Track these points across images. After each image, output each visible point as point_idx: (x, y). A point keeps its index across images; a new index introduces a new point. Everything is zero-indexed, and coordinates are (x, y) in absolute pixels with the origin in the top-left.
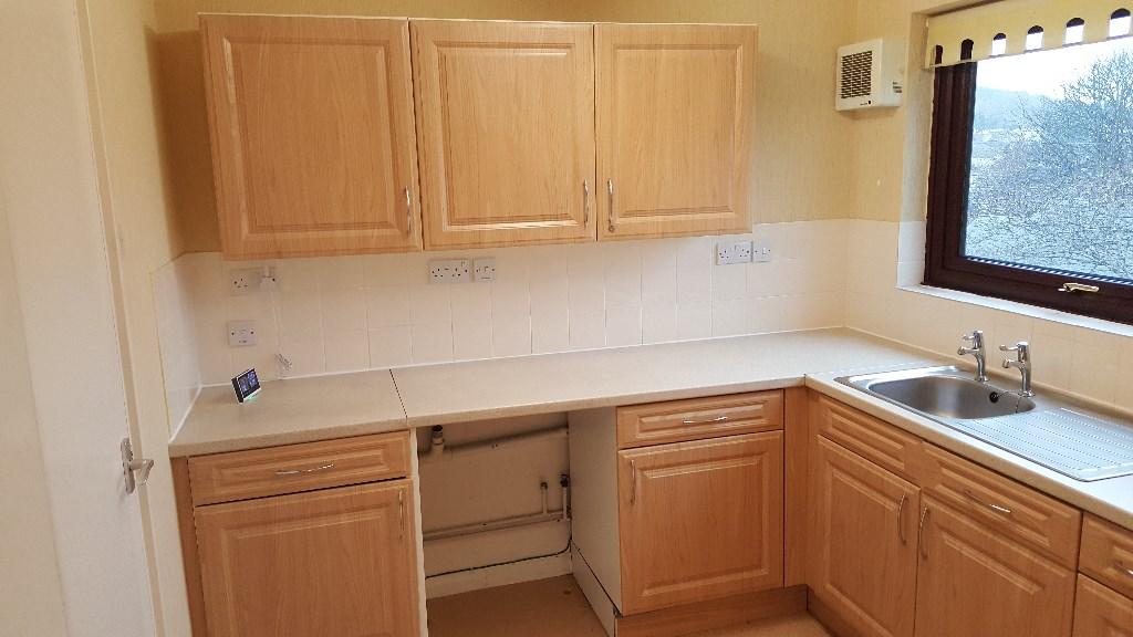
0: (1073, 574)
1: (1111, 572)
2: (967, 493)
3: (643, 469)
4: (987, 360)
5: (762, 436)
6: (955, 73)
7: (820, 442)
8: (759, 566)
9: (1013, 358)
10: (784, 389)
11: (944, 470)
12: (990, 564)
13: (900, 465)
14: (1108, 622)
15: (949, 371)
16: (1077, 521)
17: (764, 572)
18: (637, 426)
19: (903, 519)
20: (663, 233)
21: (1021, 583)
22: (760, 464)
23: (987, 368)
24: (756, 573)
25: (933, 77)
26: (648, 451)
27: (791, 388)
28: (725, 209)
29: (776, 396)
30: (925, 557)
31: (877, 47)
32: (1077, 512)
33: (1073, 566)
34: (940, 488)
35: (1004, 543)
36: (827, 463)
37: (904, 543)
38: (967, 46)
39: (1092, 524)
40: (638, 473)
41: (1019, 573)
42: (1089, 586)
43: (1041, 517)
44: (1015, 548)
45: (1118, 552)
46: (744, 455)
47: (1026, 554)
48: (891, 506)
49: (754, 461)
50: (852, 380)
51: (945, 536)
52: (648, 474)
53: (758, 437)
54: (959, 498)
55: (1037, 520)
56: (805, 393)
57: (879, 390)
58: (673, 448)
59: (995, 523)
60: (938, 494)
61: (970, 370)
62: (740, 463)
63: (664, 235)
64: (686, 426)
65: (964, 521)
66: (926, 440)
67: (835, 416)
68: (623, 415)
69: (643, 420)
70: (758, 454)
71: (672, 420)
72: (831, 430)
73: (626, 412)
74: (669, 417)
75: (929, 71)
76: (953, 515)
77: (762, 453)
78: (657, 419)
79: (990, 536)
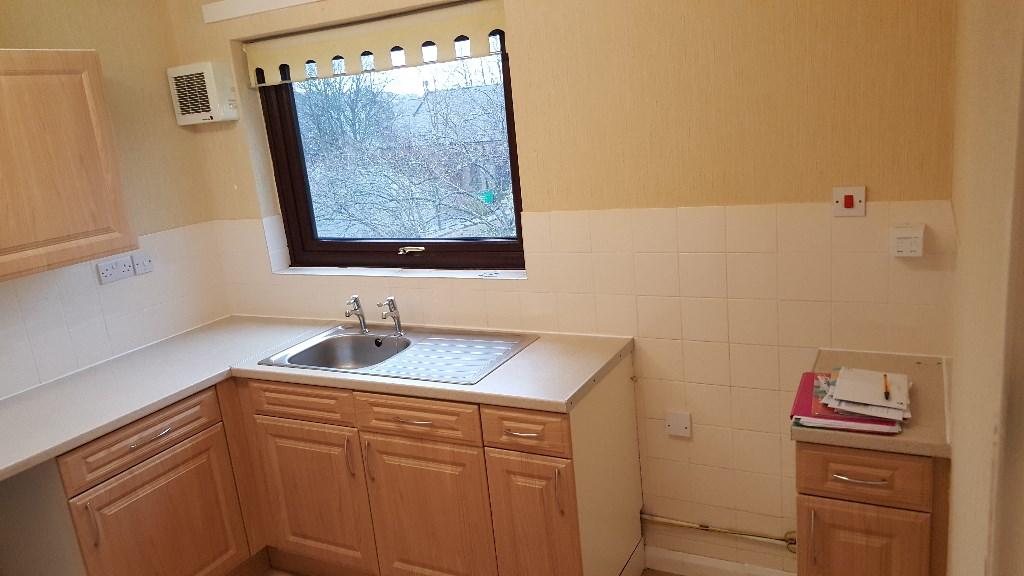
0: (481, 450)
1: (504, 438)
2: (397, 420)
3: (100, 509)
4: (365, 316)
5: (206, 433)
6: (276, 92)
7: (258, 421)
8: (227, 550)
9: (386, 310)
10: (215, 385)
11: (376, 409)
12: (423, 465)
13: (337, 416)
14: (509, 472)
15: (338, 332)
16: (477, 413)
17: (232, 552)
18: (84, 468)
19: (349, 457)
20: (49, 265)
21: (448, 470)
22: (208, 458)
23: (367, 322)
24: (226, 557)
25: (259, 95)
26: (101, 489)
27: (220, 383)
28: (107, 230)
29: (210, 393)
30: (373, 479)
31: (208, 70)
32: (476, 407)
33: (481, 445)
34: (374, 423)
35: (430, 446)
36: (269, 436)
37: (353, 475)
38: (284, 70)
39: (487, 411)
40: (97, 514)
41: (445, 462)
42: (492, 453)
43: (454, 418)
44: (439, 447)
45: (507, 424)
46: (194, 457)
47: (448, 448)
48: (336, 451)
49: (203, 459)
50: (273, 359)
51: (385, 457)
52: (107, 511)
53: (201, 437)
54: (392, 426)
55: (451, 421)
56: (234, 382)
57: (295, 360)
58: (126, 476)
59: (423, 434)
60: (375, 428)
61: (353, 326)
62: (191, 466)
63: (50, 267)
64: (132, 450)
65: (397, 440)
66: (354, 390)
67: (268, 394)
68: (66, 463)
69: (90, 459)
70: (204, 452)
71: (119, 450)
72: (267, 407)
73: (69, 459)
74: (114, 449)
75: (254, 89)
76: (389, 439)
77: (207, 450)
78: (102, 454)
79: (420, 444)
